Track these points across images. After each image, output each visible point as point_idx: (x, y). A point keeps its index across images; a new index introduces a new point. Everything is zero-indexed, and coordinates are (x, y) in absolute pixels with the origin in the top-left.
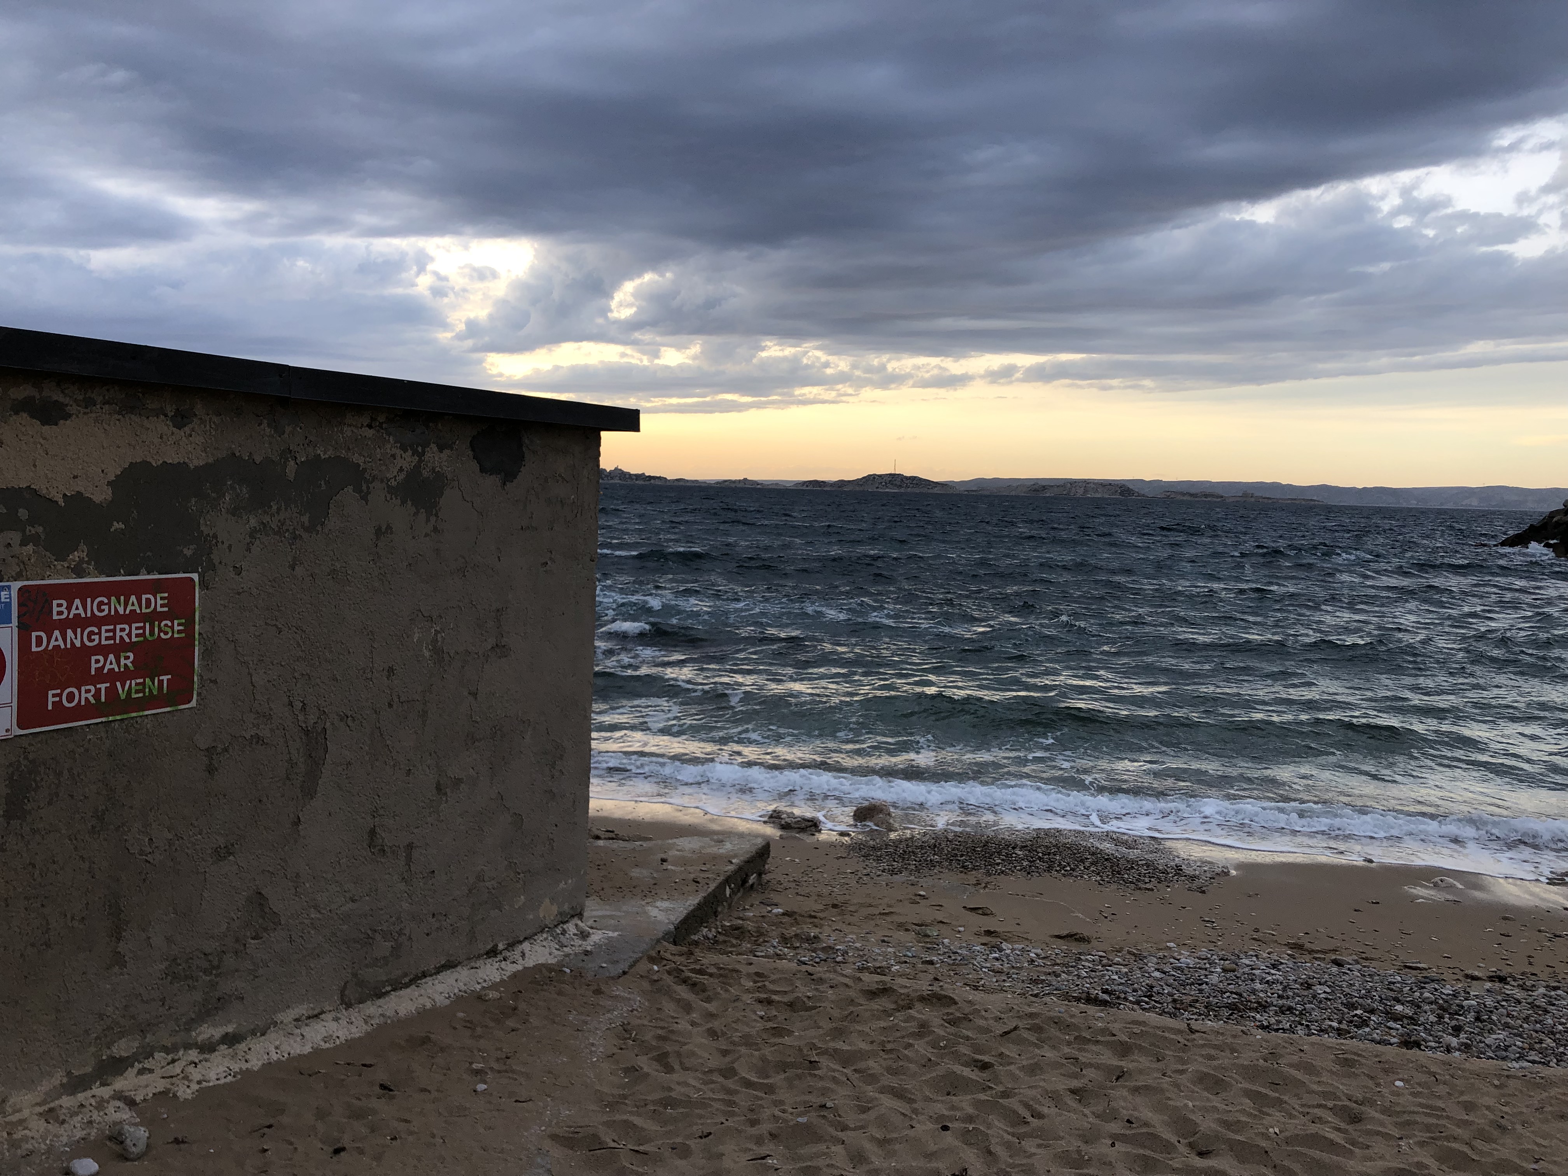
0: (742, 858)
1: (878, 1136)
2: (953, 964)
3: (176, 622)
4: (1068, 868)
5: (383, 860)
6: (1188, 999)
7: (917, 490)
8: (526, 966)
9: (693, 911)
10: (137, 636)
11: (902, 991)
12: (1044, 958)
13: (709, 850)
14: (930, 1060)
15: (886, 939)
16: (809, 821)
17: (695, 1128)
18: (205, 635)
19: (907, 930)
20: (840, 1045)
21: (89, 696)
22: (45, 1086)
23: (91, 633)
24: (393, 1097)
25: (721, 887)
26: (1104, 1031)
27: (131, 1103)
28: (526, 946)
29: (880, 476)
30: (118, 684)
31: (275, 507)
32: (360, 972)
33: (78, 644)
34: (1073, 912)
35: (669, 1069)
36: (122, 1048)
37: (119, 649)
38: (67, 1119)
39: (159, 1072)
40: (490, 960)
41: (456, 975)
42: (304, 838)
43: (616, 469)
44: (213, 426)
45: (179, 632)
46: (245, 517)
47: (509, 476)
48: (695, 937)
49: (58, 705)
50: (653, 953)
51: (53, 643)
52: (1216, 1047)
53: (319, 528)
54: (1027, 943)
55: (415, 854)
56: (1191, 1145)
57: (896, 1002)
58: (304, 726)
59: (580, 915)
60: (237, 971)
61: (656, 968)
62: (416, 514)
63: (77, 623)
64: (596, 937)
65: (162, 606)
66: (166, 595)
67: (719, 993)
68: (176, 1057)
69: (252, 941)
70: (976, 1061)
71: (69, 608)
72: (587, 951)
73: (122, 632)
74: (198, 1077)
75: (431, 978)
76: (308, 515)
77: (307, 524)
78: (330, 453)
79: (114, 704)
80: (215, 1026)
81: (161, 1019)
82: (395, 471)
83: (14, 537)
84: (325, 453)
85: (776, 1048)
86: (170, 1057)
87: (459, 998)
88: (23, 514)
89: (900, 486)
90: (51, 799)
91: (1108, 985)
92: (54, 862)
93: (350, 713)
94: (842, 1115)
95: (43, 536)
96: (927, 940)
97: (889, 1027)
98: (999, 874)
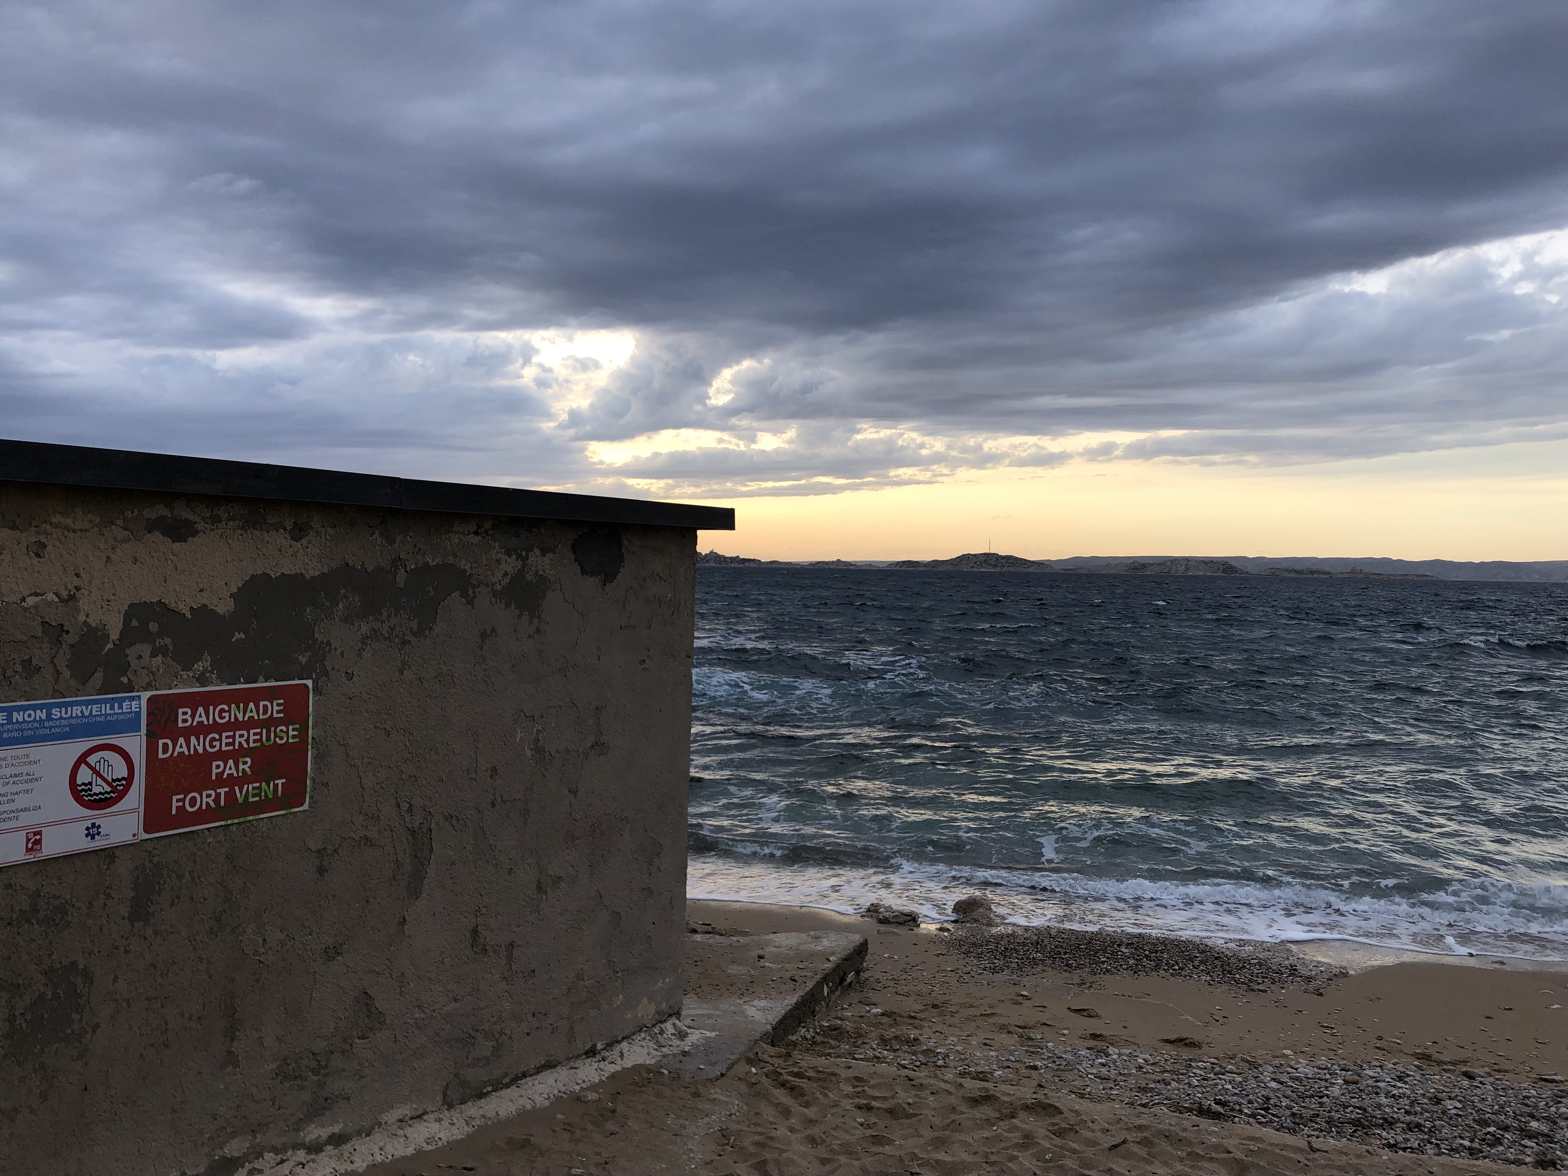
0: (840, 956)
2: (1058, 1070)
3: (291, 727)
4: (1177, 967)
5: (485, 960)
6: (1307, 1113)
7: (1014, 570)
8: (625, 1066)
9: (791, 1010)
10: (255, 741)
11: (1005, 1099)
12: (1153, 1064)
13: (806, 947)
15: (987, 1041)
16: (907, 915)
18: (317, 740)
19: (1010, 1032)
20: (941, 1156)
21: (210, 800)
23: (213, 740)
25: (819, 985)
26: (1217, 1147)
28: (624, 1045)
29: (975, 556)
30: (237, 788)
31: (385, 614)
32: (461, 1072)
33: (200, 750)
34: (1183, 1015)
36: (234, 1148)
37: (236, 755)
39: (268, 1173)
40: (589, 1060)
41: (556, 1075)
42: (409, 937)
43: (713, 552)
44: (328, 538)
45: (294, 737)
46: (356, 625)
47: (609, 577)
48: (794, 1038)
49: (180, 809)
50: (751, 1055)
51: (178, 750)
52: (1339, 1168)
54: (1134, 1047)
55: (516, 953)
57: (999, 1111)
58: (410, 826)
59: (678, 1014)
60: (344, 1070)
61: (754, 1070)
63: (200, 730)
64: (694, 1037)
65: (278, 712)
66: (282, 701)
67: (817, 1098)
68: (285, 1158)
69: (357, 1041)
71: (193, 716)
72: (685, 1052)
73: (241, 738)
75: (531, 1078)
76: (416, 621)
77: (415, 629)
78: (438, 560)
79: (232, 808)
80: (323, 1126)
81: (271, 1119)
82: (500, 575)
83: (145, 649)
84: (434, 560)
85: (877, 1157)
86: (279, 1157)
87: (558, 1099)
88: (153, 627)
89: (995, 566)
90: (173, 901)
91: (1221, 1095)
92: (174, 963)
93: (454, 814)
95: (171, 647)
96: (1032, 1043)
97: (993, 1137)
98: (1104, 974)
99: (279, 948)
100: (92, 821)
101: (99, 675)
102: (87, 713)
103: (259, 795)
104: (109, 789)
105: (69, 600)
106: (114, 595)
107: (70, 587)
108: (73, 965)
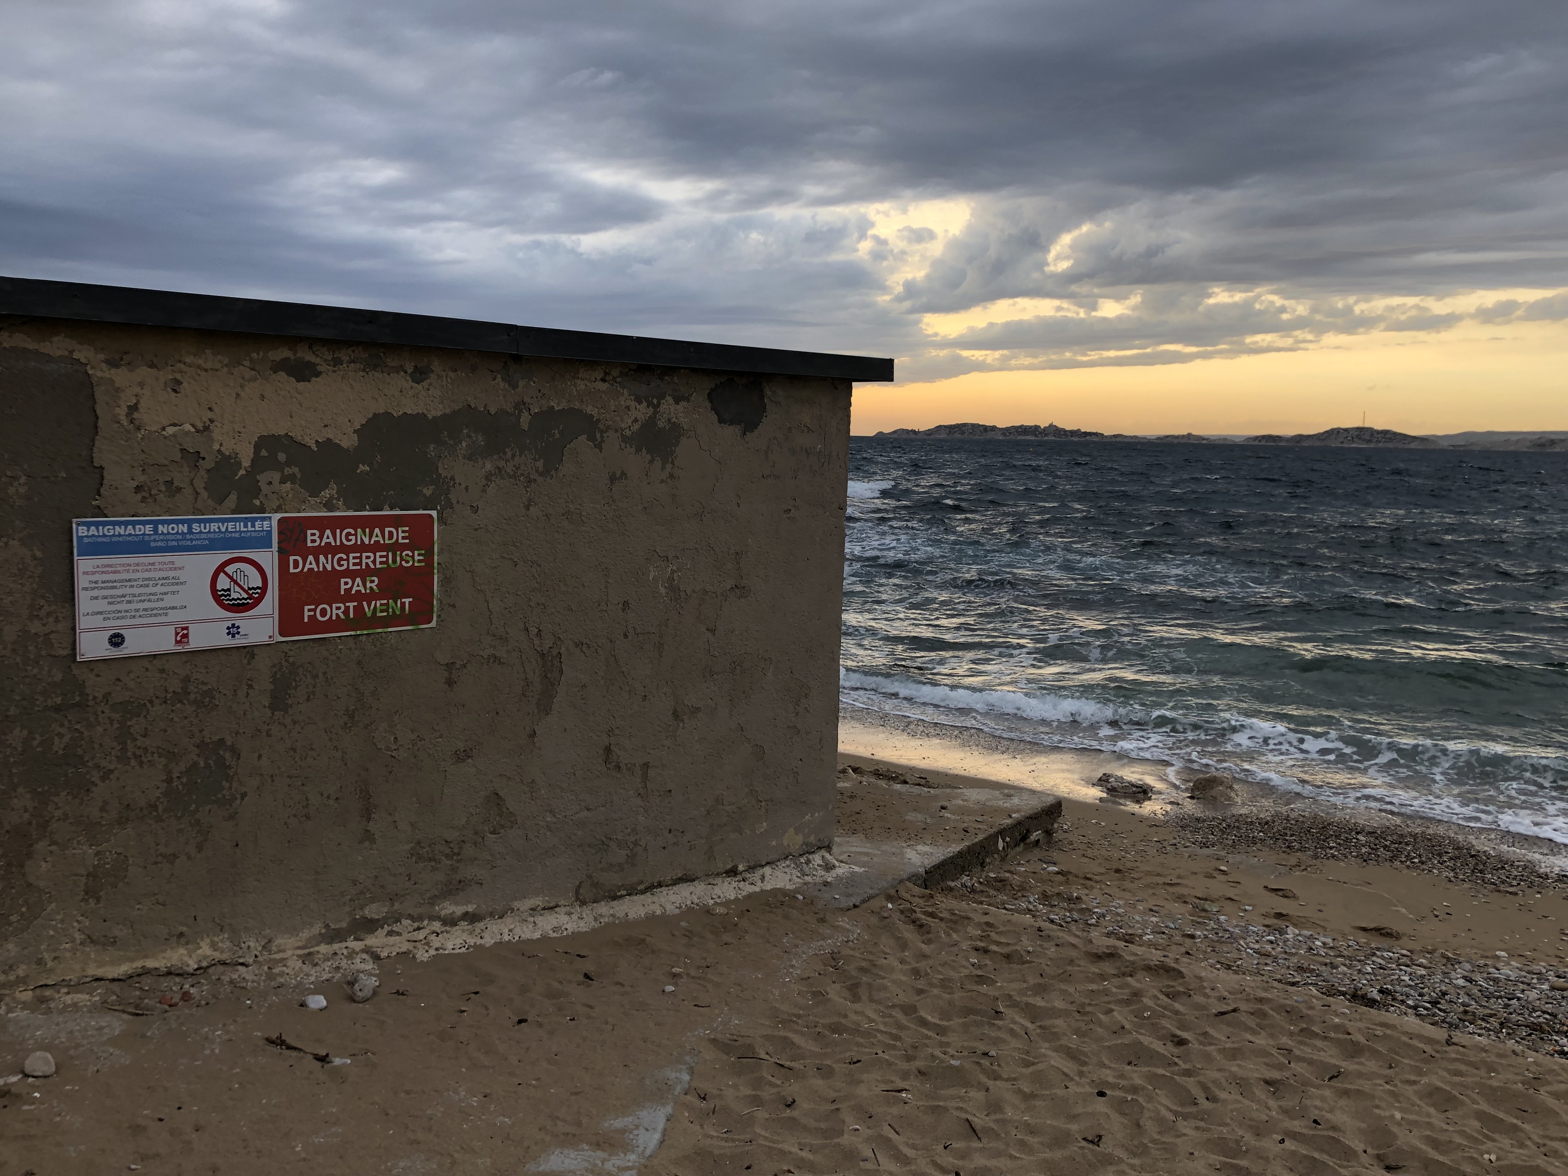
0: (1023, 814)
1: (1026, 1089)
2: (1218, 941)
3: (416, 553)
4: (1416, 860)
5: (618, 776)
6: (1481, 1012)
7: (1390, 445)
8: (764, 888)
9: (952, 857)
10: (381, 563)
11: (1128, 958)
12: (1332, 948)
13: (995, 803)
14: (1123, 1028)
15: (1154, 908)
16: (1137, 787)
17: (847, 1054)
18: (444, 566)
19: (1185, 902)
20: (1039, 1002)
21: (340, 612)
22: (305, 934)
23: (341, 559)
24: (589, 986)
25: (993, 838)
26: (1337, 1028)
27: (376, 958)
28: (767, 870)
29: (1346, 430)
30: (365, 604)
31: (509, 454)
32: (594, 874)
33: (329, 568)
34: (1396, 906)
35: (856, 998)
36: (373, 911)
37: (365, 574)
38: (320, 963)
39: (406, 936)
40: (729, 879)
41: (692, 889)
42: (540, 749)
43: (1051, 425)
44: (449, 380)
45: (419, 561)
46: (481, 462)
47: (750, 425)
48: (952, 884)
49: (312, 618)
50: (892, 892)
51: (307, 566)
52: (1471, 1064)
53: (553, 473)
54: (1320, 930)
55: (651, 773)
56: (1379, 1158)
57: (1119, 968)
58: (539, 649)
59: (828, 848)
60: (476, 859)
61: (890, 906)
62: (651, 462)
63: (328, 550)
64: (841, 870)
65: (403, 538)
66: (407, 529)
67: (941, 937)
68: (421, 926)
69: (489, 835)
70: (1174, 1036)
71: (321, 538)
72: (827, 882)
73: (368, 559)
74: (438, 945)
75: (667, 888)
76: (542, 461)
77: (541, 469)
78: (564, 405)
79: (361, 620)
80: (457, 904)
81: (407, 892)
82: (630, 422)
83: (276, 476)
84: (558, 405)
85: (969, 993)
86: (416, 925)
87: (690, 909)
88: (282, 457)
89: (1369, 441)
90: (309, 697)
91: (1391, 985)
92: (312, 749)
93: (584, 641)
94: (1002, 1064)
95: (299, 476)
96: (1203, 914)
97: (1099, 991)
98: (1328, 859)
99: (410, 746)
100: (233, 622)
101: (233, 497)
102: (223, 530)
103: (387, 611)
104: (246, 596)
105: (204, 431)
106: (244, 427)
107: (204, 419)
108: (222, 741)
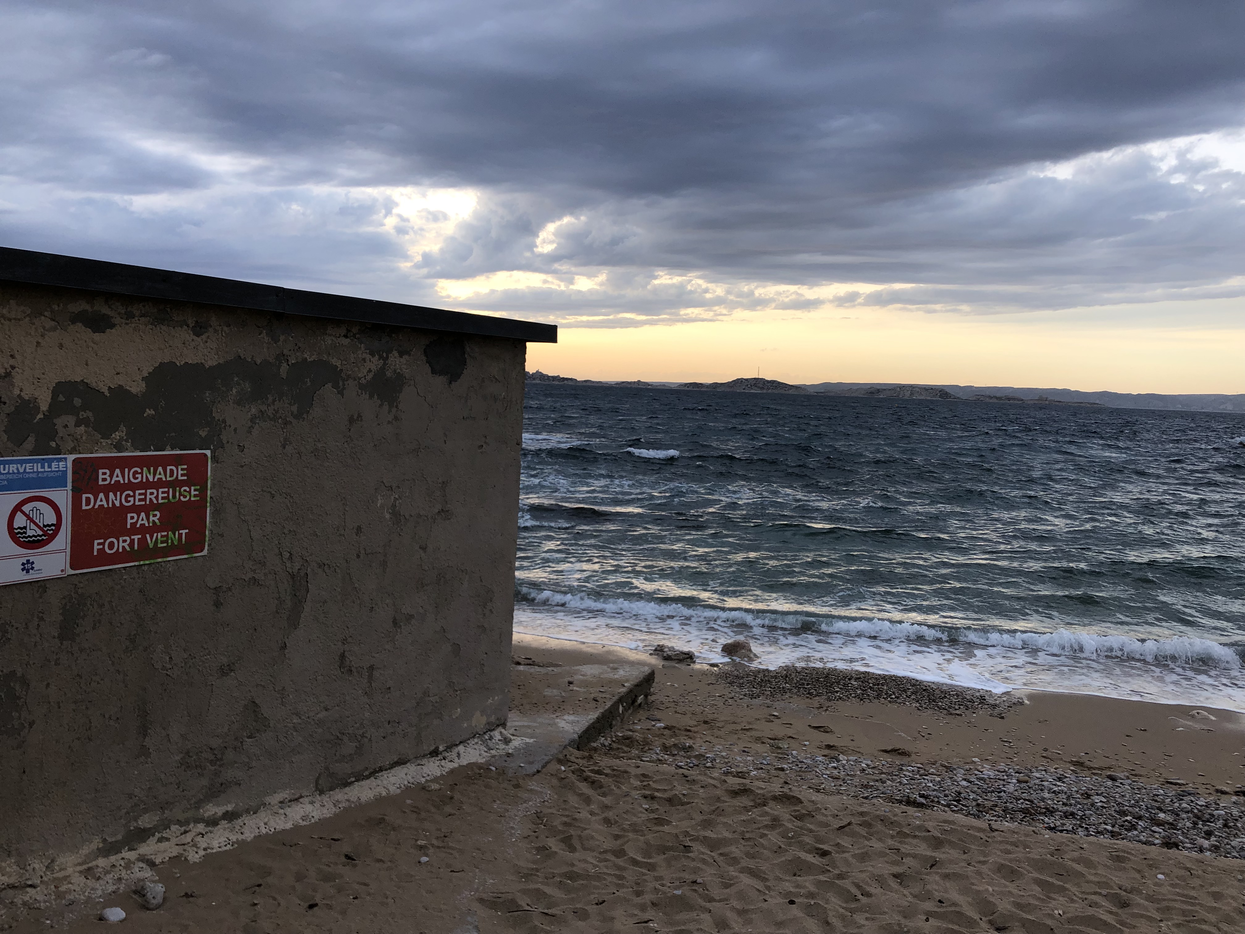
0: (632, 683)
1: (738, 907)
2: (801, 771)
3: (193, 488)
4: (893, 696)
5: (350, 678)
6: (989, 804)
7: (776, 391)
8: (461, 764)
9: (593, 723)
10: (163, 498)
11: (759, 792)
12: (873, 768)
13: (606, 676)
14: (780, 847)
15: (746, 749)
16: (685, 654)
17: (592, 897)
18: (214, 499)
19: (763, 743)
20: (708, 833)
22: (86, 850)
23: (128, 496)
24: (355, 866)
25: (615, 705)
26: (921, 828)
27: (152, 864)
28: (461, 748)
29: (747, 380)
30: (148, 536)
31: (271, 399)
32: (331, 766)
33: (117, 504)
34: (896, 731)
35: (572, 849)
36: (146, 821)
37: (148, 509)
38: (102, 876)
39: (174, 841)
40: (433, 759)
41: (405, 770)
42: (289, 659)
43: (537, 372)
44: (224, 334)
45: (195, 496)
46: (247, 407)
47: (454, 377)
48: (594, 745)
49: (101, 551)
50: (561, 756)
51: (99, 503)
52: (1011, 843)
54: (860, 755)
55: (376, 674)
56: (991, 922)
57: (753, 800)
58: (291, 571)
59: (504, 725)
60: (236, 762)
61: (563, 768)
62: (381, 406)
63: (117, 488)
64: (516, 742)
65: (182, 475)
66: (186, 467)
67: (613, 790)
68: (187, 829)
69: (247, 739)
70: (817, 849)
71: (111, 476)
72: (509, 754)
73: (151, 495)
74: (204, 845)
75: (386, 772)
76: (296, 405)
77: (295, 412)
78: (314, 357)
79: (144, 551)
80: (218, 805)
81: (176, 799)
82: (365, 372)
83: (70, 420)
84: (311, 357)
85: (657, 834)
86: (183, 829)
87: (407, 788)
88: (77, 402)
89: (762, 388)
90: (95, 625)
91: (924, 791)
92: (96, 674)
93: (326, 562)
94: (710, 889)
95: (92, 419)
96: (779, 751)
97: (748, 820)
98: (837, 700)
99: (183, 665)
100: (27, 558)
101: (31, 439)
102: (21, 470)
103: (167, 542)
104: (41, 533)
105: (5, 377)
106: (43, 374)
107: (6, 365)
108: (13, 673)
